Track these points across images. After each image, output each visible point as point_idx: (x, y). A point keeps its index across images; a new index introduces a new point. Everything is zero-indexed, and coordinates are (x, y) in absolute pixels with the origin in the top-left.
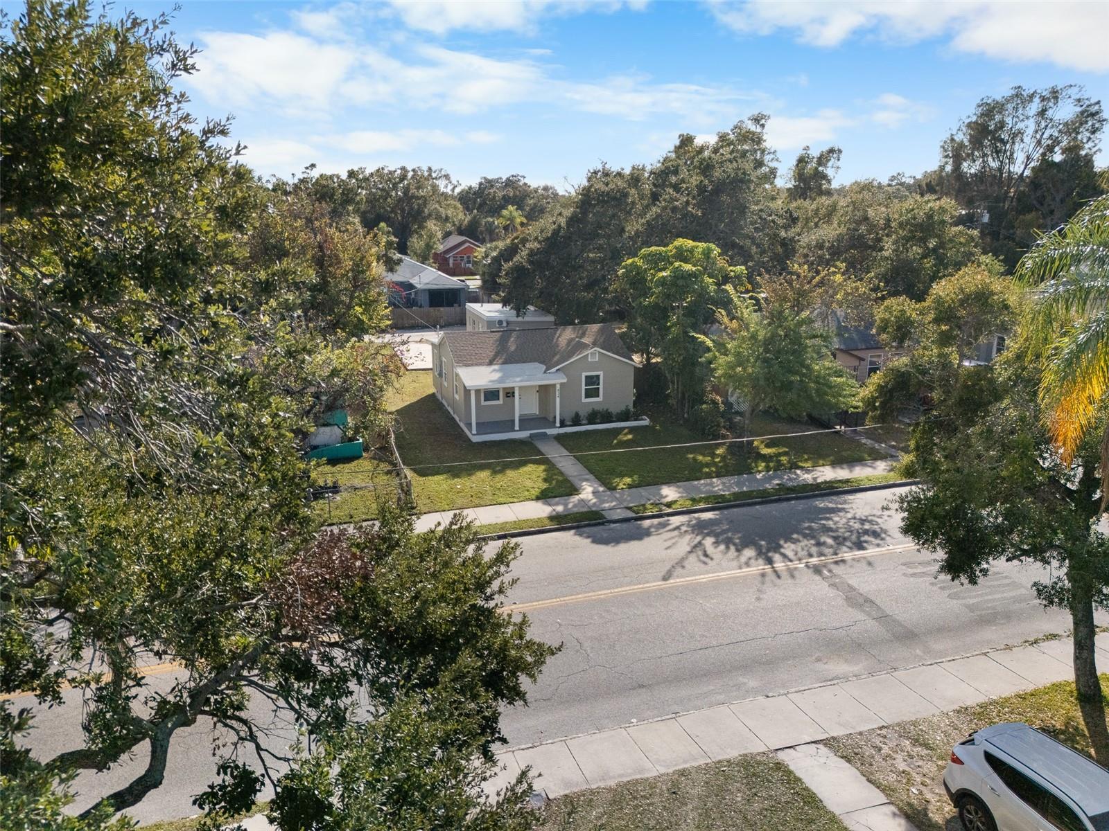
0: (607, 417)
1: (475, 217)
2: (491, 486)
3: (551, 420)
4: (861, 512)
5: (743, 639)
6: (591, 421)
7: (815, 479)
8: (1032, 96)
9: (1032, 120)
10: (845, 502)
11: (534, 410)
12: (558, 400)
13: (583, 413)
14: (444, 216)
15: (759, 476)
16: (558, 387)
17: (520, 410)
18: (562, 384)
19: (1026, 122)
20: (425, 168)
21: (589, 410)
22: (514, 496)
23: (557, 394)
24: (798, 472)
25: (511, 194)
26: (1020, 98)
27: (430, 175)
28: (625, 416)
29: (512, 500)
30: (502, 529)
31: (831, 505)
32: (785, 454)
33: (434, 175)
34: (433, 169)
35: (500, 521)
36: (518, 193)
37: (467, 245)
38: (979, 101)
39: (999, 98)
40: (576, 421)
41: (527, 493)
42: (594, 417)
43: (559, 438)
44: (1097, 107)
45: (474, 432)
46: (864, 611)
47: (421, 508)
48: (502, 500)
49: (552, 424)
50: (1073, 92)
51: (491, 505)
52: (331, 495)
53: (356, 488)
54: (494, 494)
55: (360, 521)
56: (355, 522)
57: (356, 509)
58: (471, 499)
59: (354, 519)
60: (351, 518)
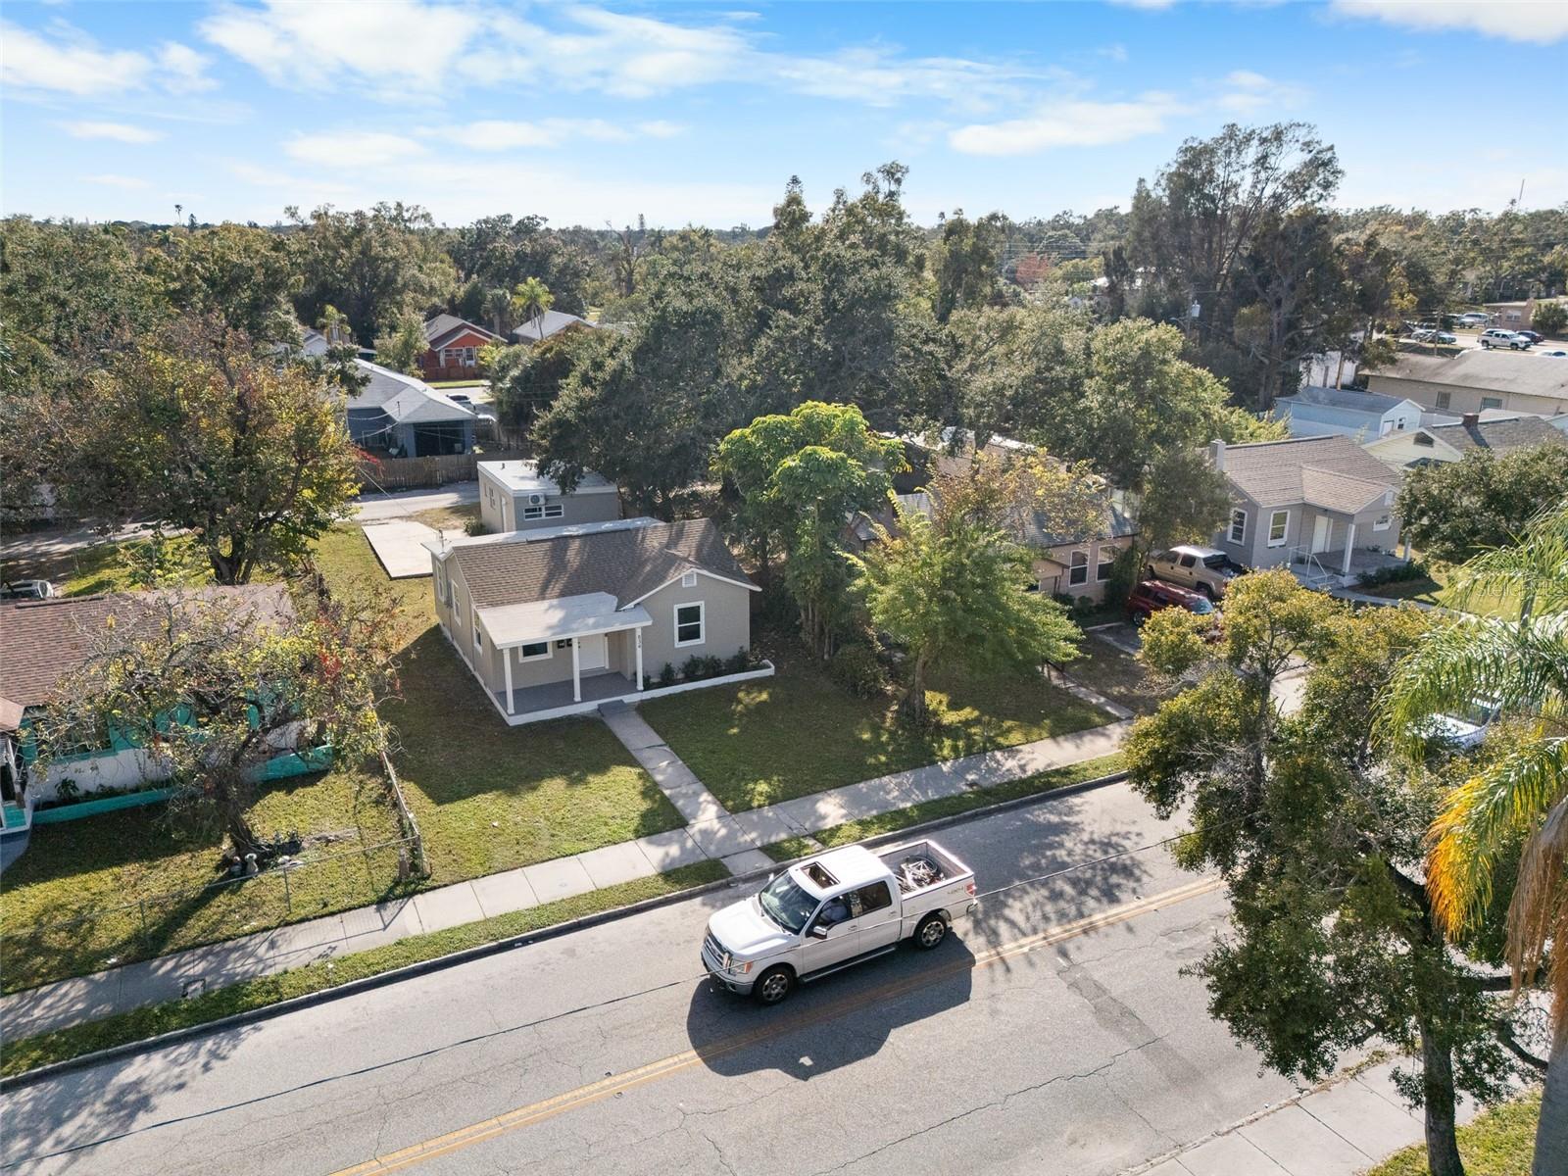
0: (714, 668)
1: (475, 286)
2: (547, 819)
3: (629, 677)
4: (1100, 829)
5: (960, 1110)
6: (690, 677)
7: (1023, 768)
8: (1248, 139)
9: (1249, 172)
10: (1071, 811)
11: (601, 661)
12: (639, 652)
13: (677, 663)
14: (427, 287)
15: (946, 767)
16: (639, 632)
17: (581, 664)
18: (644, 629)
19: (1242, 172)
20: (392, 205)
21: (686, 658)
22: (589, 838)
23: (638, 642)
24: (998, 755)
25: (528, 250)
26: (1234, 139)
27: (400, 214)
28: (739, 664)
29: (582, 846)
30: (573, 912)
31: (1054, 819)
32: (977, 721)
33: (406, 215)
34: (405, 205)
35: (567, 892)
36: (538, 248)
37: (466, 332)
38: (1181, 144)
39: (1207, 139)
40: (667, 678)
41: (604, 830)
42: (695, 669)
43: (645, 710)
44: (1329, 154)
45: (511, 710)
46: (1122, 1033)
47: (440, 876)
48: (566, 846)
49: (631, 687)
50: (1302, 134)
51: (550, 859)
52: (287, 857)
53: (329, 841)
54: (553, 836)
55: (340, 912)
56: (332, 914)
57: (332, 886)
58: (517, 848)
59: (330, 909)
60: (325, 905)
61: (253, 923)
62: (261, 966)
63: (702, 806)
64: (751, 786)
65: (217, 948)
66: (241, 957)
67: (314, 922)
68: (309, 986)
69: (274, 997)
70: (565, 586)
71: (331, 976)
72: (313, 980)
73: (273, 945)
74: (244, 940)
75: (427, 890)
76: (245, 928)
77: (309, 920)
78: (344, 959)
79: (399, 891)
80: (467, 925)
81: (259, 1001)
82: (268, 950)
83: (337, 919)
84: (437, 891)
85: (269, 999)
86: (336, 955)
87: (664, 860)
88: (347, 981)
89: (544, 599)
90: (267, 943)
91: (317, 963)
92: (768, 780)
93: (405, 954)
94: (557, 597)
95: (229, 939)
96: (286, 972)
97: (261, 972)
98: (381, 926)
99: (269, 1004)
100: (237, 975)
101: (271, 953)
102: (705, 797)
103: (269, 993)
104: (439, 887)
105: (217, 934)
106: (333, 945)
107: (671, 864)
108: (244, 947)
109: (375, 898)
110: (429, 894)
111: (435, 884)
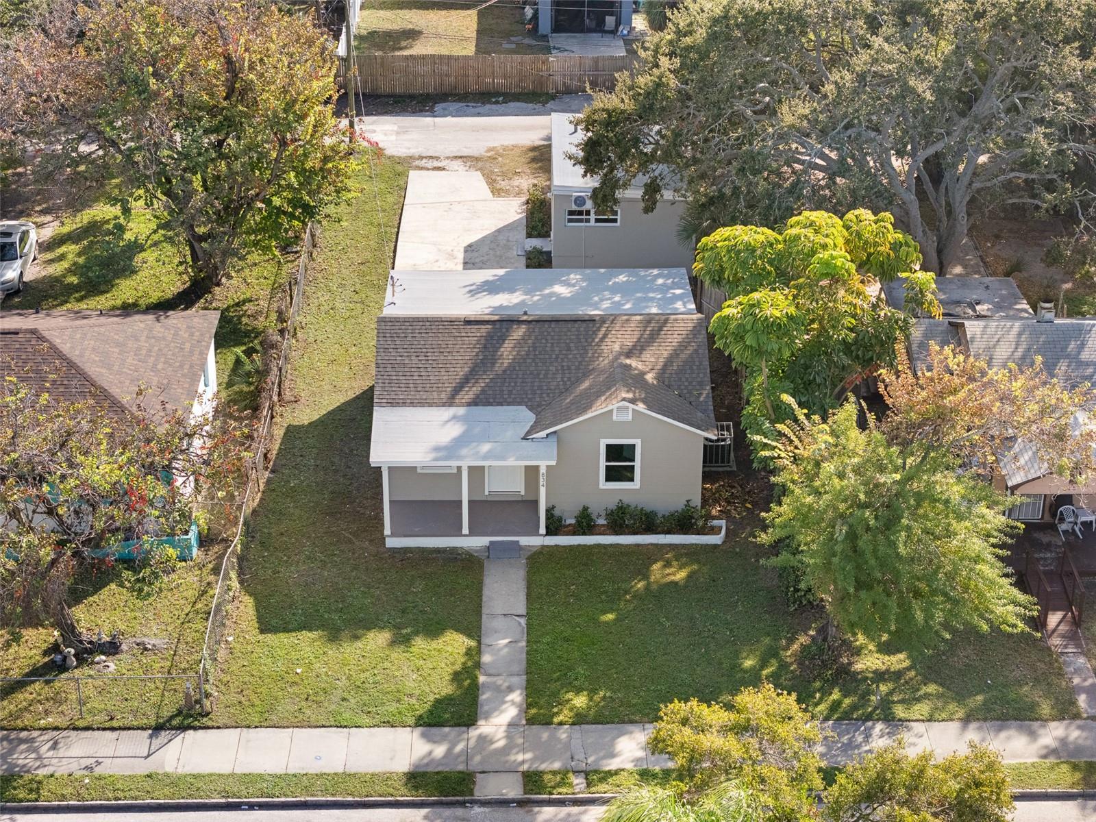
0: (648, 523)
2: (349, 678)
6: (616, 528)
11: (513, 485)
12: (543, 491)
13: (600, 507)
16: (543, 470)
21: (612, 504)
22: (374, 712)
23: (542, 479)
28: (684, 522)
29: (363, 719)
35: (316, 767)
40: (585, 524)
42: (621, 519)
43: (537, 560)
45: (388, 531)
48: (348, 716)
49: (530, 528)
51: (324, 726)
52: (103, 657)
53: (146, 649)
54: (344, 699)
55: (120, 729)
56: (113, 729)
57: (126, 700)
58: (303, 703)
59: (115, 724)
60: (112, 719)
61: (50, 720)
62: (38, 763)
63: (504, 707)
64: (570, 695)
65: (13, 735)
66: (27, 750)
67: (96, 733)
68: (63, 795)
69: (33, 796)
70: (483, 391)
71: (82, 791)
72: (68, 791)
73: (54, 747)
74: (35, 734)
75: (201, 728)
76: (42, 722)
77: (93, 730)
78: (100, 778)
79: (175, 722)
80: (212, 775)
81: (21, 796)
82: (49, 750)
83: (115, 734)
84: (210, 731)
85: (28, 797)
86: (98, 771)
87: (424, 758)
88: (92, 800)
89: (451, 405)
90: (51, 742)
91: (78, 774)
92: (592, 692)
93: (148, 789)
94: (469, 405)
95: (25, 729)
96: (52, 776)
97: (35, 770)
98: (145, 754)
99: (28, 801)
100: (18, 766)
101: (50, 754)
102: (517, 696)
103: (31, 791)
104: (213, 728)
105: (19, 722)
106: (100, 760)
107: (427, 764)
108: (33, 740)
109: (153, 723)
110: (201, 732)
111: (210, 723)
